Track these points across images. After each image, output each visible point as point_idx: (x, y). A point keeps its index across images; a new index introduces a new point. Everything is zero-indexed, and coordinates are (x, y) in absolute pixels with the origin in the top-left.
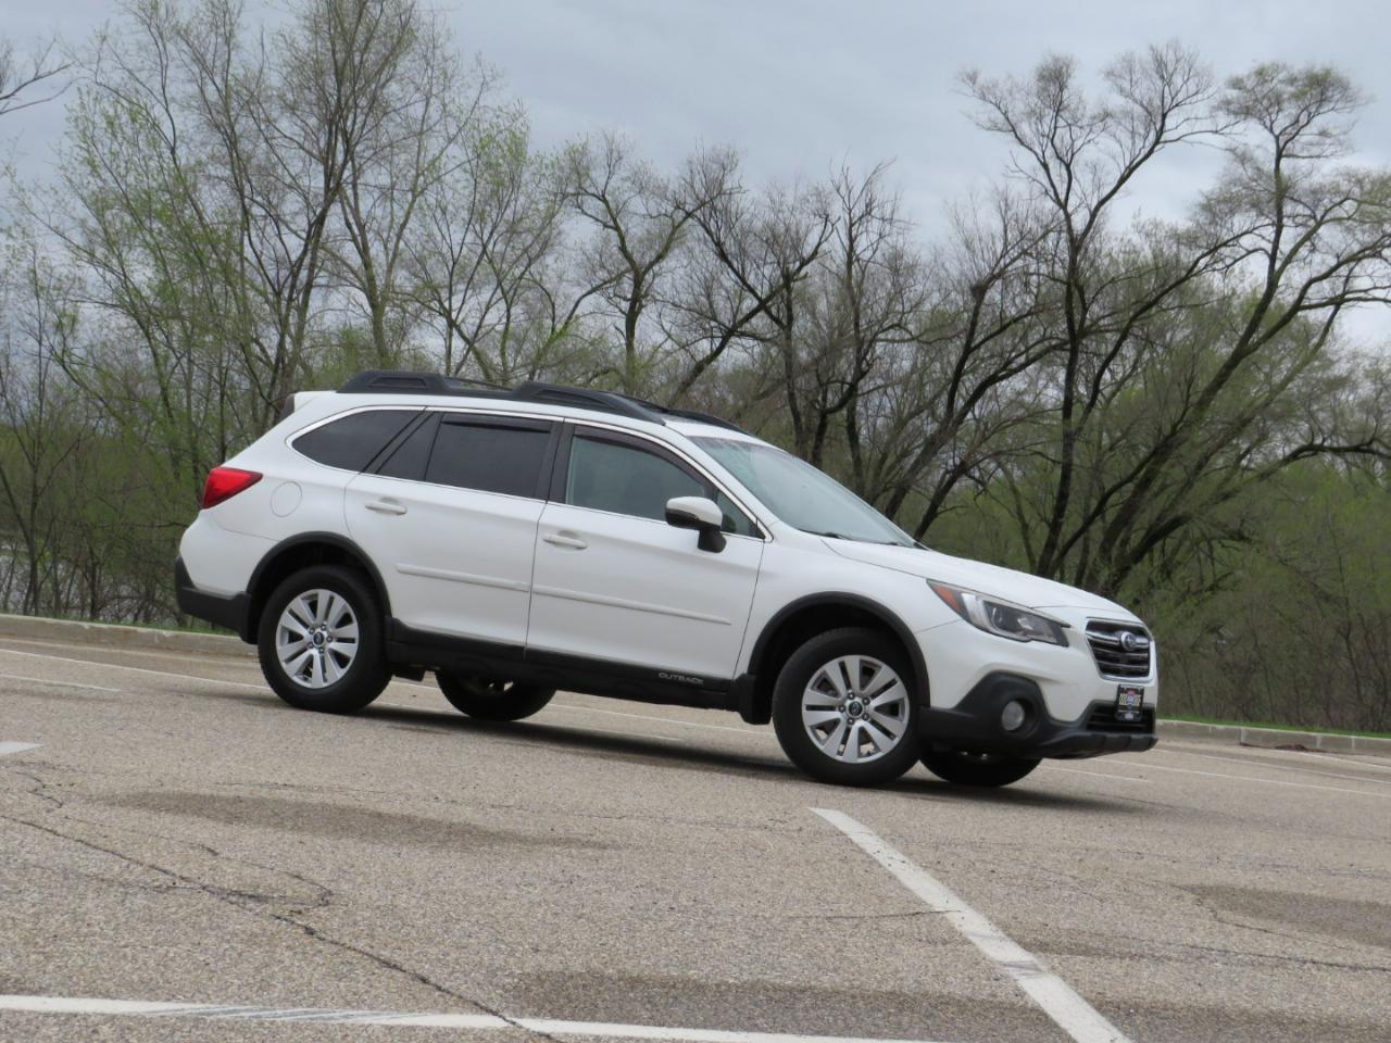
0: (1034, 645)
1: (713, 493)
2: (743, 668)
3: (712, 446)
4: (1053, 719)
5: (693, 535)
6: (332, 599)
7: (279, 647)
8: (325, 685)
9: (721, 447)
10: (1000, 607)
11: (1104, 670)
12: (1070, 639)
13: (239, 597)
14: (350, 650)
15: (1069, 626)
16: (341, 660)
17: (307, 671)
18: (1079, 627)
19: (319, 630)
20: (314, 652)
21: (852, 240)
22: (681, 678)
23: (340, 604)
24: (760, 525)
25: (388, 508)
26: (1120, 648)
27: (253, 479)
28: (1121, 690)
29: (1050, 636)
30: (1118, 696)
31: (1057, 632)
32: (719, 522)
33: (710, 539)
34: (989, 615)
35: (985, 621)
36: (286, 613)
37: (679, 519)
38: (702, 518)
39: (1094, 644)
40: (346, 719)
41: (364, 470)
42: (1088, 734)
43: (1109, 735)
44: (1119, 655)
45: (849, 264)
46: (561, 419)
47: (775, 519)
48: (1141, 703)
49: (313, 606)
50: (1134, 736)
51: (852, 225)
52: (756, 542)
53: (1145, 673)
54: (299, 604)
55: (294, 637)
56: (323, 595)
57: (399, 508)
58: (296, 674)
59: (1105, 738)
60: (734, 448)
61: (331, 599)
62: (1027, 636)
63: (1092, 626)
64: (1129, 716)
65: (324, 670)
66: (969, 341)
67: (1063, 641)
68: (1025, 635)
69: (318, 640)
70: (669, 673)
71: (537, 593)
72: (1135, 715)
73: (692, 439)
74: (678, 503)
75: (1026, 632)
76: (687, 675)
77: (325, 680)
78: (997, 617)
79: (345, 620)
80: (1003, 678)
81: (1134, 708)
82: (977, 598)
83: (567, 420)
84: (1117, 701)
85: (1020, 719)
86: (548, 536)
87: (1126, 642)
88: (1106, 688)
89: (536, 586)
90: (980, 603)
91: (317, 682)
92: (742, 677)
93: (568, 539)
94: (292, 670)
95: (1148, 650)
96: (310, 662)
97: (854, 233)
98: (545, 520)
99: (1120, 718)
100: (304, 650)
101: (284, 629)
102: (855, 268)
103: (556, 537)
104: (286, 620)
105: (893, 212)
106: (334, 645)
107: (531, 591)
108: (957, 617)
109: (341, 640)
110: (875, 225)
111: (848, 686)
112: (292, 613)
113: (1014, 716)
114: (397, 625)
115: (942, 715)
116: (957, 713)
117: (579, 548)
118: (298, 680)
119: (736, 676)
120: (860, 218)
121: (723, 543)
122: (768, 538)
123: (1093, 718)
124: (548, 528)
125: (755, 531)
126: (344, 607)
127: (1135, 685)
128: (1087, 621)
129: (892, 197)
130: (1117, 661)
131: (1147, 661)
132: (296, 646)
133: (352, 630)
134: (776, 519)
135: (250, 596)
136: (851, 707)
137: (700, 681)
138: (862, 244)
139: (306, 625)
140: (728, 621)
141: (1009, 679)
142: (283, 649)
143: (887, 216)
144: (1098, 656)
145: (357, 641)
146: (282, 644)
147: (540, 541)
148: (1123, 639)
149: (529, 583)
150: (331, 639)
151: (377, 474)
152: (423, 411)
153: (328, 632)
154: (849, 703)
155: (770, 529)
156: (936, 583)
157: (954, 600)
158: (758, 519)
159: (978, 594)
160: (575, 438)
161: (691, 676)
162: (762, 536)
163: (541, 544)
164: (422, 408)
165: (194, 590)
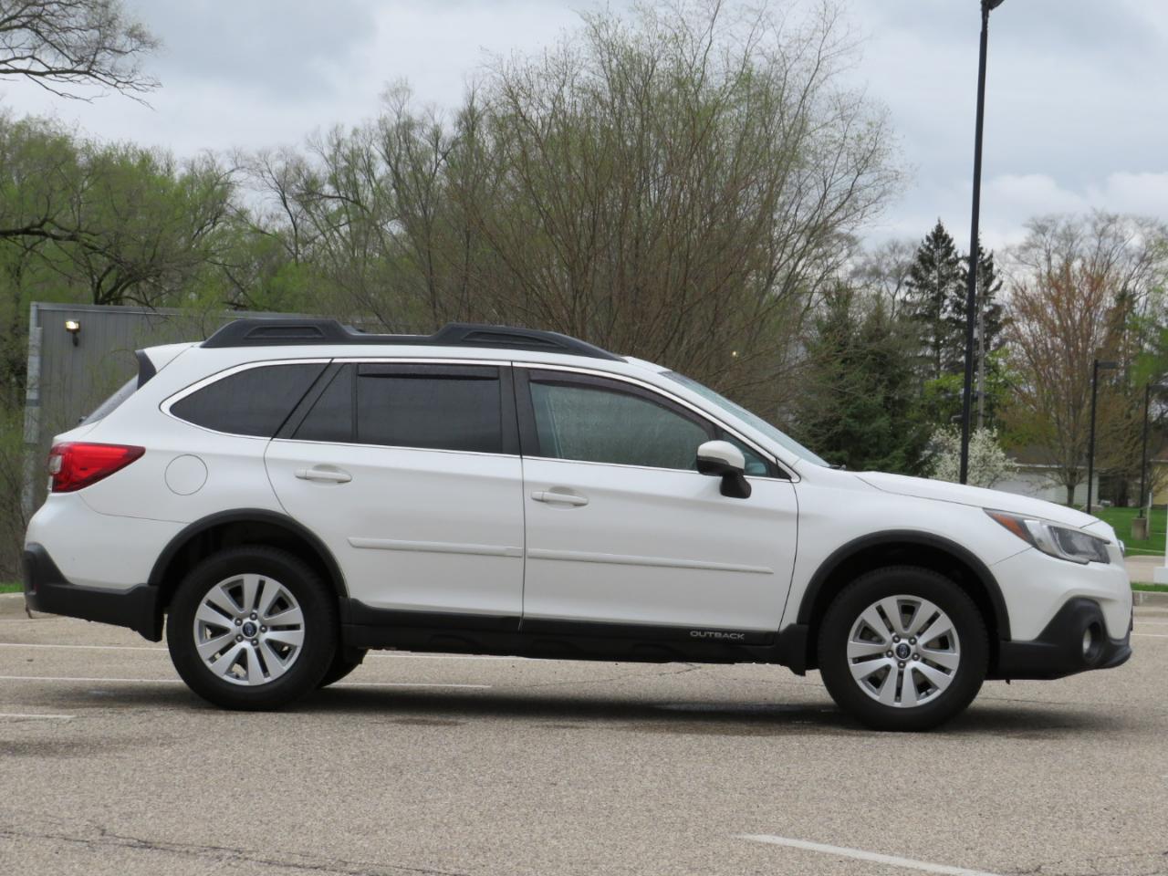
0: (1093, 566)
2: (792, 617)
5: (715, 480)
6: (262, 583)
7: (199, 646)
8: (266, 681)
10: (1061, 531)
13: (138, 591)
14: (294, 639)
16: (283, 650)
19: (248, 620)
20: (246, 645)
22: (718, 635)
24: (781, 465)
25: (326, 476)
27: (133, 454)
29: (1097, 555)
31: (1098, 550)
32: (741, 465)
33: (733, 484)
34: (1055, 540)
35: (1056, 550)
36: (203, 606)
37: (708, 466)
46: (509, 364)
49: (237, 594)
54: (219, 593)
55: (218, 631)
56: (250, 580)
58: (227, 672)
61: (261, 586)
65: (263, 665)
67: (1104, 559)
68: (1083, 556)
69: (249, 631)
70: (703, 630)
71: (531, 557)
74: (708, 448)
76: (723, 631)
77: (266, 676)
78: (1060, 541)
79: (282, 606)
80: (1080, 604)
82: (1041, 524)
83: (513, 364)
86: (538, 494)
89: (531, 550)
90: (1045, 527)
91: (255, 678)
92: (791, 627)
93: (562, 495)
94: (219, 668)
96: (242, 656)
98: (529, 477)
100: (233, 644)
101: (203, 623)
103: (548, 495)
104: (204, 613)
106: (271, 635)
107: (525, 556)
109: (279, 628)
111: (891, 630)
112: (211, 605)
114: (357, 605)
115: (1024, 648)
116: (1039, 644)
117: (577, 505)
118: (230, 679)
119: (783, 627)
121: (749, 487)
122: (795, 479)
124: (536, 485)
126: (280, 591)
132: (222, 641)
133: (293, 616)
135: (155, 588)
136: (899, 649)
137: (739, 636)
139: (230, 616)
140: (769, 570)
141: (1084, 604)
142: (205, 647)
145: (302, 627)
146: (201, 637)
147: (529, 502)
149: (522, 548)
150: (264, 628)
151: (291, 438)
152: (330, 363)
153: (261, 621)
154: (895, 646)
155: (794, 468)
156: (996, 512)
157: (1017, 527)
158: (777, 458)
159: (1043, 520)
160: (531, 384)
161: (729, 631)
162: (789, 477)
163: (531, 504)
164: (328, 361)
165: (68, 587)
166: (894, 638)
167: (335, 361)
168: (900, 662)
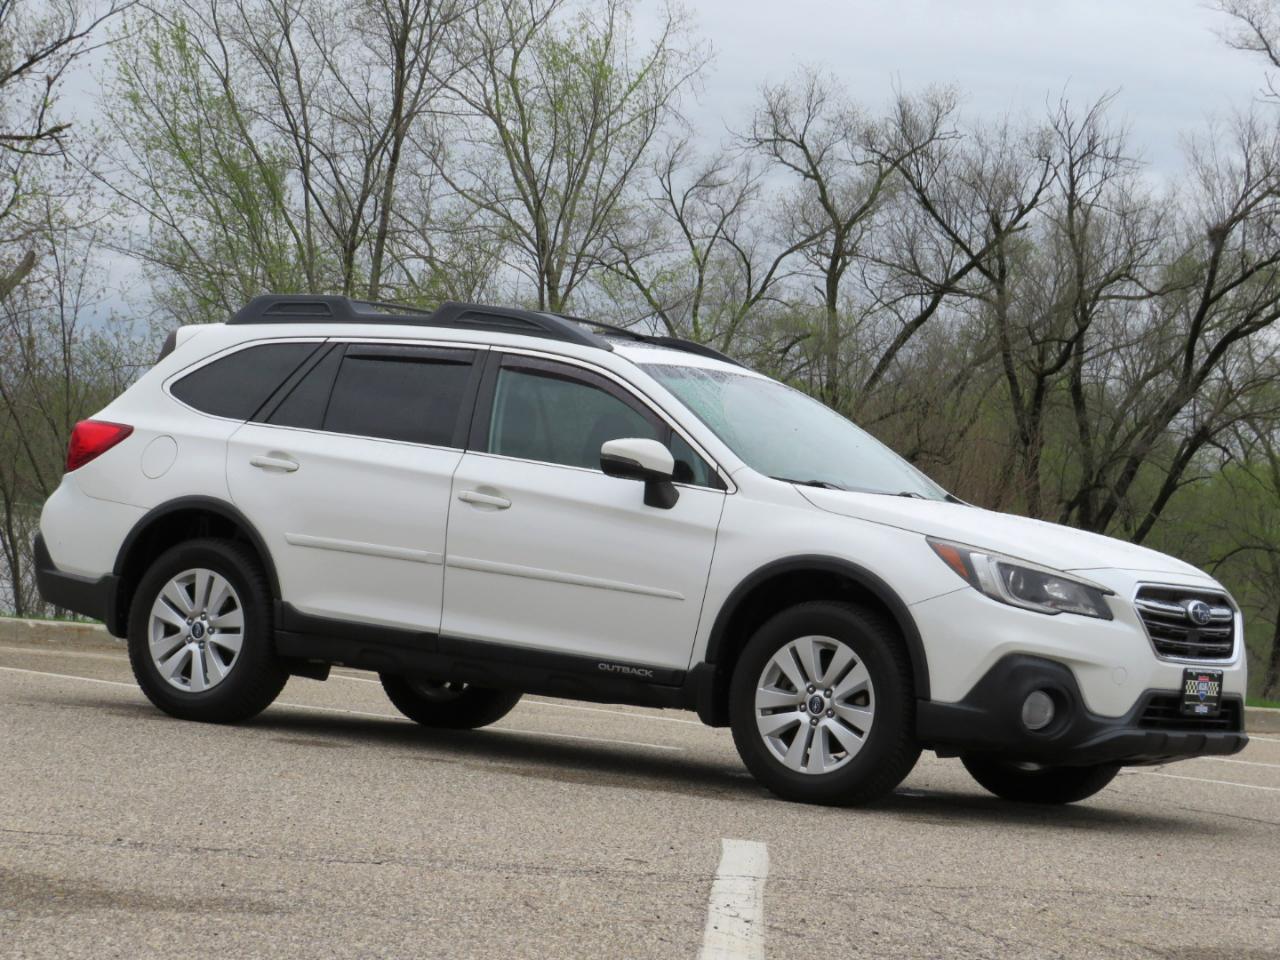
0: (1064, 618)
1: (666, 434)
2: (700, 656)
3: (670, 375)
4: (1093, 714)
5: (638, 487)
6: (212, 579)
7: (152, 643)
8: (206, 687)
9: (682, 376)
10: (1020, 570)
11: (1163, 650)
12: (1114, 611)
13: (106, 579)
14: (234, 643)
15: (1112, 593)
16: (225, 654)
17: (186, 671)
18: (1126, 594)
19: (198, 619)
20: (194, 647)
21: (1073, 183)
22: (626, 670)
23: (222, 584)
24: (721, 473)
25: (278, 464)
26: (1185, 621)
27: (123, 432)
28: (1187, 675)
29: (1087, 607)
30: (1184, 683)
31: (1096, 601)
32: (669, 470)
33: (659, 491)
34: (1005, 580)
35: (1000, 590)
36: (159, 600)
37: (618, 467)
38: (647, 465)
39: (1147, 616)
40: (230, 729)
41: (251, 419)
42: (1141, 733)
43: (1172, 734)
44: (1186, 631)
45: (1071, 209)
46: (486, 347)
47: (739, 463)
48: (1219, 692)
49: (191, 590)
50: (1211, 735)
51: (1072, 166)
52: (715, 495)
53: (1228, 653)
54: (175, 588)
55: (171, 630)
56: (202, 575)
57: (290, 464)
58: (173, 676)
59: (1166, 738)
60: (701, 378)
61: (211, 582)
62: (1057, 607)
63: (1145, 593)
64: (1202, 709)
65: (205, 670)
66: (1207, 293)
67: (1106, 614)
68: (1053, 605)
69: (198, 632)
70: (611, 663)
71: (452, 566)
72: (1211, 708)
73: (645, 367)
74: (616, 446)
75: (1056, 602)
76: (632, 666)
77: (207, 681)
78: (1016, 582)
79: (228, 606)
80: (1023, 662)
81: (1209, 699)
82: (989, 559)
83: (493, 348)
84: (1183, 690)
85: (1049, 714)
86: (463, 493)
87: (1196, 614)
88: (1168, 673)
89: (451, 557)
90: (993, 565)
91: (198, 684)
92: (699, 667)
93: (489, 496)
94: (168, 670)
95: (1231, 624)
96: (188, 660)
97: (1076, 174)
98: (460, 474)
99: (1188, 712)
100: (182, 645)
101: (158, 620)
102: (1078, 213)
103: (474, 495)
104: (160, 610)
105: (1119, 150)
106: (217, 638)
107: (444, 563)
108: (963, 583)
109: (225, 631)
110: (1098, 165)
111: (806, 677)
112: (166, 600)
113: (1038, 711)
114: (287, 609)
115: (945, 711)
116: (964, 708)
117: (502, 508)
118: (175, 683)
119: (691, 667)
120: (1082, 157)
121: (676, 496)
122: (731, 489)
123: (1148, 712)
124: (465, 483)
125: (716, 482)
126: (226, 589)
127: (1209, 669)
128: (1139, 586)
129: (1118, 133)
130: (1184, 638)
131: (1230, 638)
132: (173, 641)
133: (236, 618)
134: (742, 464)
135: (117, 578)
137: (647, 673)
138: (1085, 185)
139: (183, 615)
140: (682, 596)
141: (1031, 663)
142: (158, 644)
143: (1112, 155)
144: (1153, 632)
145: (242, 630)
146: (155, 639)
147: (454, 500)
148: (1191, 608)
149: (441, 554)
150: (212, 629)
151: (266, 422)
152: (325, 342)
153: (209, 622)
154: (809, 697)
155: (734, 477)
156: (938, 541)
157: (960, 562)
158: (719, 465)
159: (991, 553)
160: (502, 370)
161: (637, 666)
162: (724, 487)
163: (456, 504)
164: (322, 340)
165: (55, 573)
166: (808, 690)
167: (331, 340)
168: (813, 718)
